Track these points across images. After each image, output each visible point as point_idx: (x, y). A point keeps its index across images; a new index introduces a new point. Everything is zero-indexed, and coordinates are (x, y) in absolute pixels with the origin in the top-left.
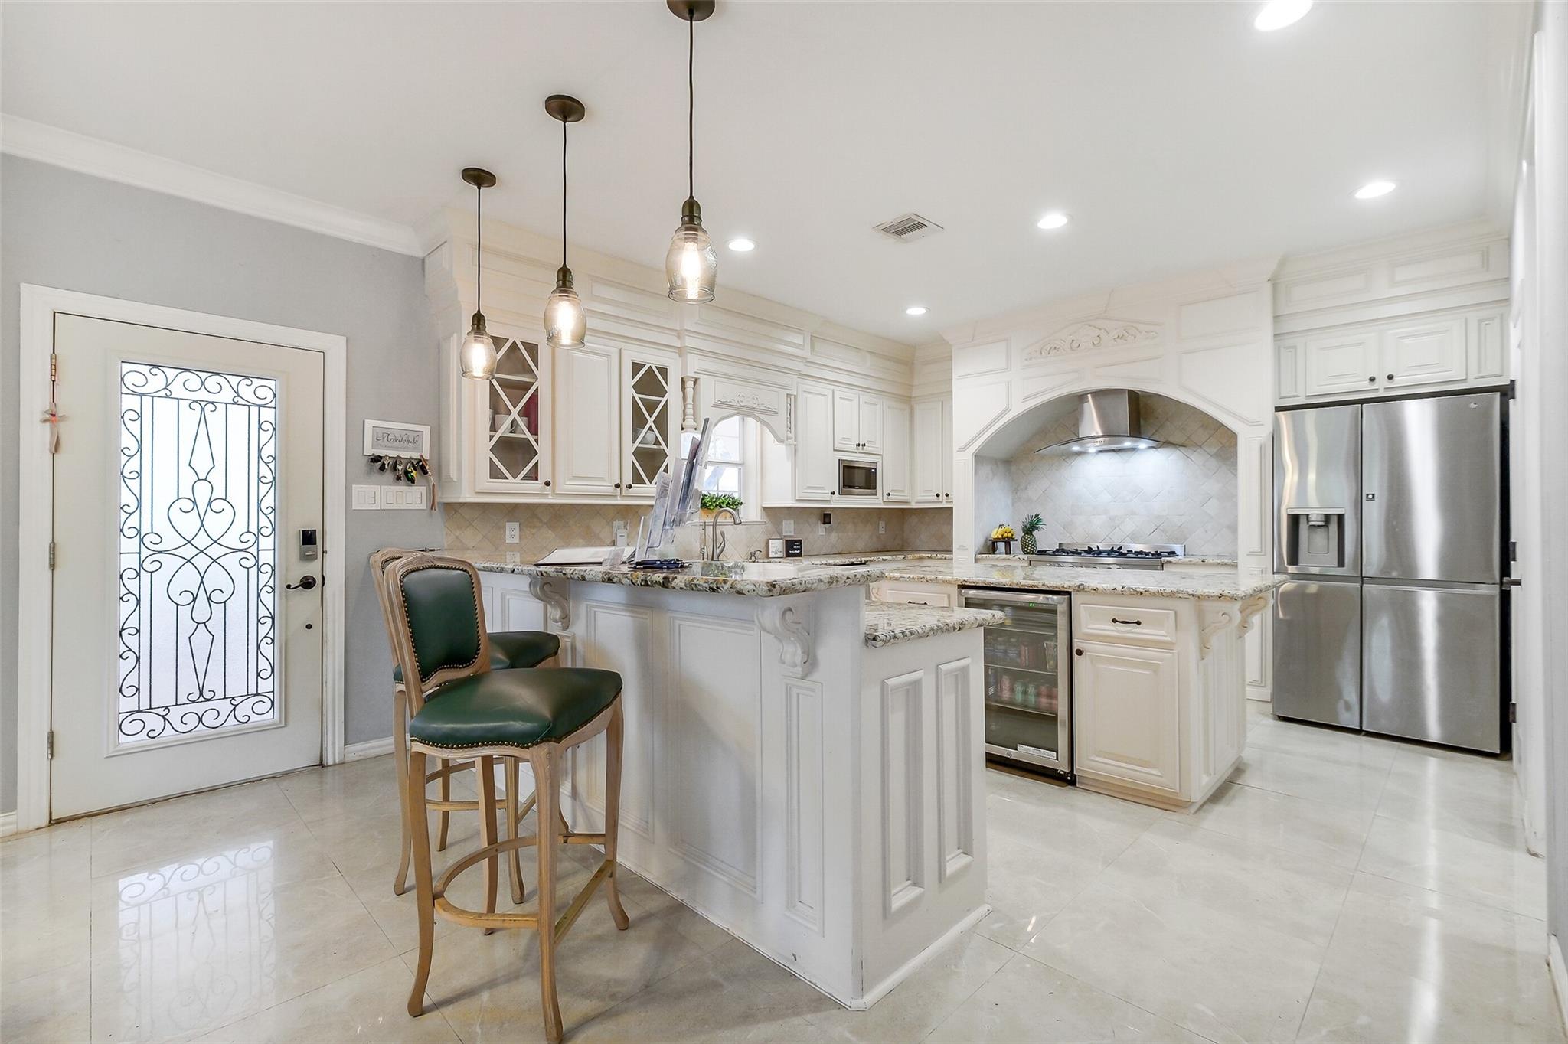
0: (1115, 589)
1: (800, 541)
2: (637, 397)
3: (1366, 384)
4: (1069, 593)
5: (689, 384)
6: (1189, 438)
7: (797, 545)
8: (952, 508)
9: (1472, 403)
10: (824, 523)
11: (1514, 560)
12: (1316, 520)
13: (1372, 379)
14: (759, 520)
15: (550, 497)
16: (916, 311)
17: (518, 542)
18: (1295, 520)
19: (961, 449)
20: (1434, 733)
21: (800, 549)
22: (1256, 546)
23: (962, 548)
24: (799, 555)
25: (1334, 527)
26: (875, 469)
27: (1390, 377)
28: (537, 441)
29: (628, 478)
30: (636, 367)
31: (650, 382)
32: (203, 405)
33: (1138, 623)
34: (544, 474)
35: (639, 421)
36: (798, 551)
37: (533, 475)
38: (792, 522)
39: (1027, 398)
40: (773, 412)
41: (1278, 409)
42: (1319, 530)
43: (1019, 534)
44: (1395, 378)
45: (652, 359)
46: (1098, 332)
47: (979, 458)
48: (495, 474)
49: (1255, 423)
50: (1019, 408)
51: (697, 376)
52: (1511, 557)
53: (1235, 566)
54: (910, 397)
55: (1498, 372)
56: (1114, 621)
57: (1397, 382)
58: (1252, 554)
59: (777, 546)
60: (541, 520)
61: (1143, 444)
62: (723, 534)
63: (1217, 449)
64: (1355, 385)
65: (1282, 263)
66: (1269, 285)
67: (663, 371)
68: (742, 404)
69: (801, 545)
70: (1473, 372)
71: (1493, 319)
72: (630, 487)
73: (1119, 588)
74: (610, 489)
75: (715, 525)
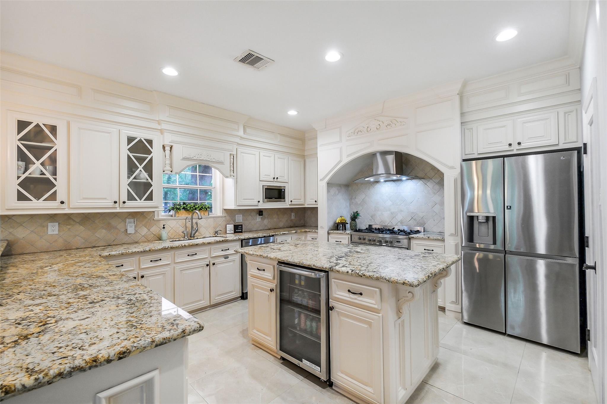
0: (348, 272)
1: (242, 225)
2: (131, 155)
3: (507, 148)
4: (328, 272)
5: (168, 149)
6: (426, 174)
7: (240, 227)
8: (318, 207)
9: (562, 157)
10: (260, 215)
11: (588, 247)
12: (481, 220)
13: (510, 145)
14: (221, 215)
15: (66, 210)
16: (292, 113)
17: (57, 233)
18: (471, 219)
19: (321, 180)
20: (545, 340)
21: (242, 229)
22: (453, 231)
23: (322, 227)
24: (241, 232)
25: (491, 223)
26: (284, 189)
27: (519, 144)
28: (55, 179)
29: (124, 197)
30: (130, 140)
31: (140, 147)
33: (361, 294)
35: (132, 168)
36: (241, 230)
37: (53, 197)
38: (242, 215)
39: (348, 156)
40: (221, 163)
41: (463, 160)
42: (483, 224)
44: (522, 144)
45: (141, 135)
46: (379, 123)
47: (330, 185)
48: (21, 197)
49: (452, 168)
50: (346, 160)
51: (172, 144)
52: (586, 245)
53: (443, 240)
54: (304, 155)
55: (575, 140)
56: (349, 291)
57: (523, 146)
58: (452, 235)
59: (230, 228)
60: (74, 221)
61: (404, 178)
62: (197, 223)
63: (439, 180)
64: (502, 148)
65: (465, 85)
66: (457, 98)
67: (150, 142)
68: (201, 159)
69: (242, 227)
70: (562, 141)
71: (572, 112)
72: (124, 202)
73: (350, 272)
74: (111, 204)
75: (192, 219)
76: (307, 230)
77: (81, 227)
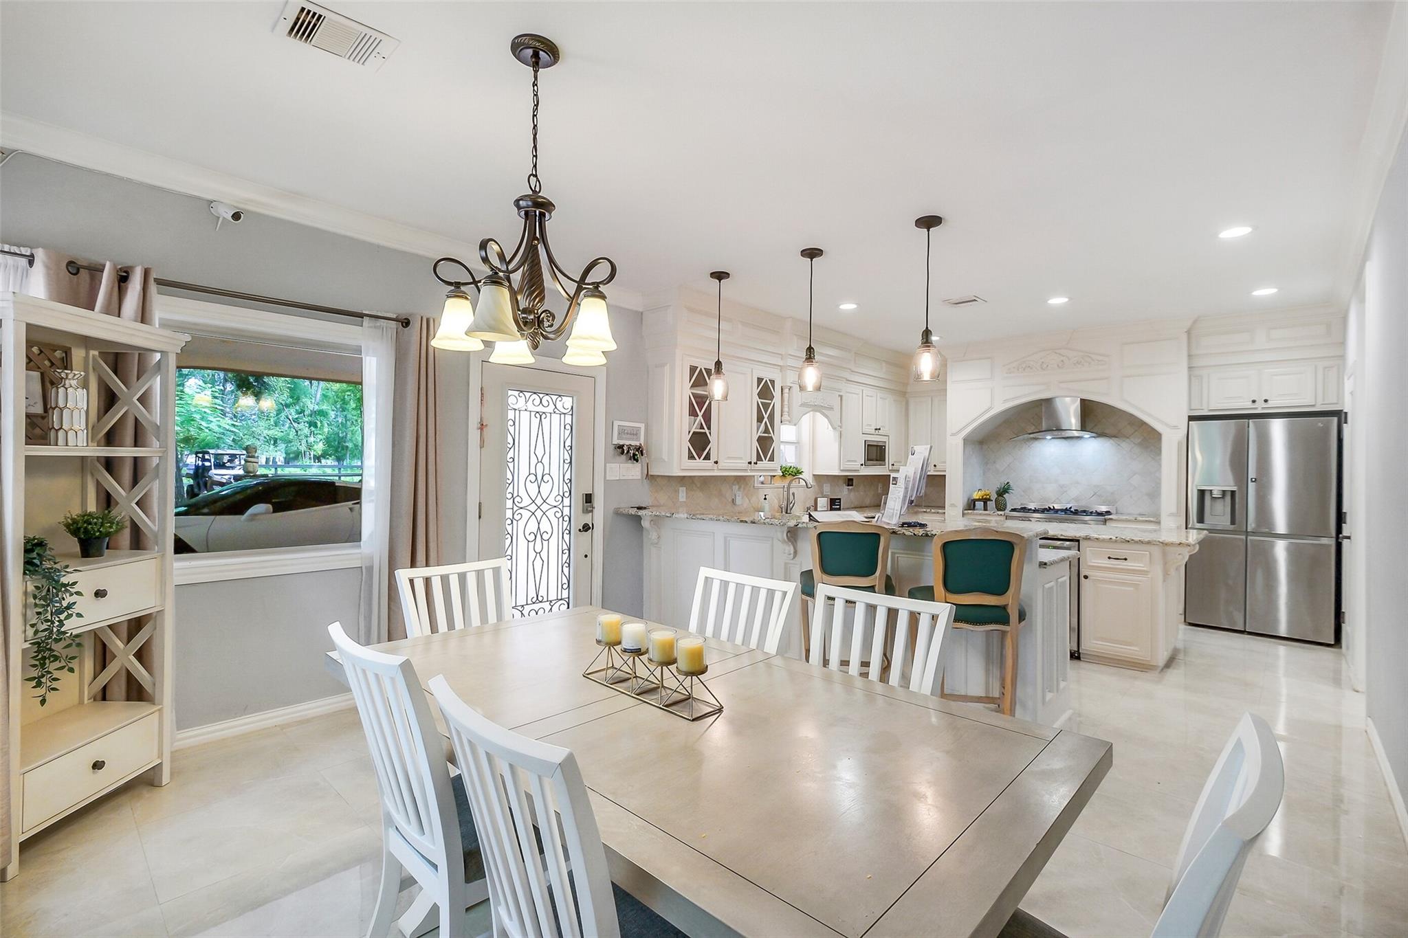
0: (1111, 539)
1: (840, 499)
2: (759, 401)
3: (1250, 405)
4: (1078, 541)
5: (786, 391)
6: (1119, 431)
7: (836, 501)
8: (945, 476)
9: (1320, 422)
10: (848, 485)
11: (1345, 523)
12: (1216, 494)
13: (1254, 401)
14: (812, 484)
15: (712, 471)
17: (685, 500)
18: (1202, 493)
19: (953, 435)
21: (840, 505)
22: (1174, 510)
23: (953, 505)
24: (839, 508)
25: (1228, 498)
26: (885, 446)
27: (1266, 401)
28: (710, 433)
29: (754, 460)
30: (760, 380)
31: (765, 391)
32: (541, 415)
33: (1126, 559)
34: (713, 457)
35: (760, 418)
37: (707, 457)
38: (829, 485)
39: (1005, 401)
40: (831, 408)
41: (1191, 418)
42: (1219, 501)
43: (994, 496)
44: (1269, 402)
45: (767, 375)
46: (1062, 358)
47: (967, 441)
48: (691, 457)
49: (1175, 427)
50: (999, 407)
51: (791, 385)
52: (1343, 521)
53: (1159, 523)
54: (905, 392)
55: (1336, 402)
56: (1109, 558)
57: (1270, 404)
58: (1172, 515)
59: (823, 502)
60: (696, 486)
61: (1087, 435)
62: (793, 494)
63: (1140, 440)
64: (1241, 404)
65: (1195, 322)
66: (1185, 337)
67: (773, 382)
68: (815, 404)
69: (840, 502)
70: (1320, 401)
71: (1332, 367)
72: (756, 463)
73: (1114, 538)
74: (746, 466)
75: (789, 488)
76: (919, 510)
77: (701, 493)
